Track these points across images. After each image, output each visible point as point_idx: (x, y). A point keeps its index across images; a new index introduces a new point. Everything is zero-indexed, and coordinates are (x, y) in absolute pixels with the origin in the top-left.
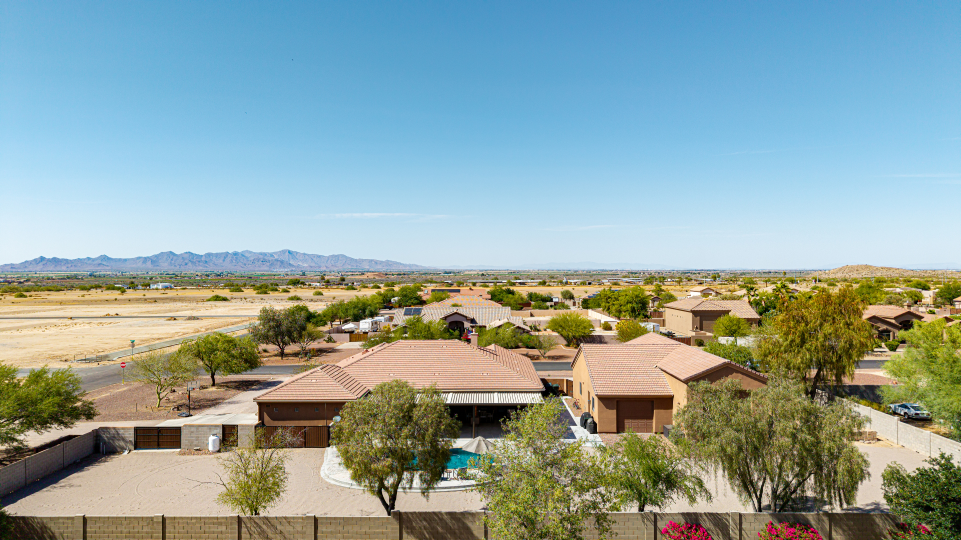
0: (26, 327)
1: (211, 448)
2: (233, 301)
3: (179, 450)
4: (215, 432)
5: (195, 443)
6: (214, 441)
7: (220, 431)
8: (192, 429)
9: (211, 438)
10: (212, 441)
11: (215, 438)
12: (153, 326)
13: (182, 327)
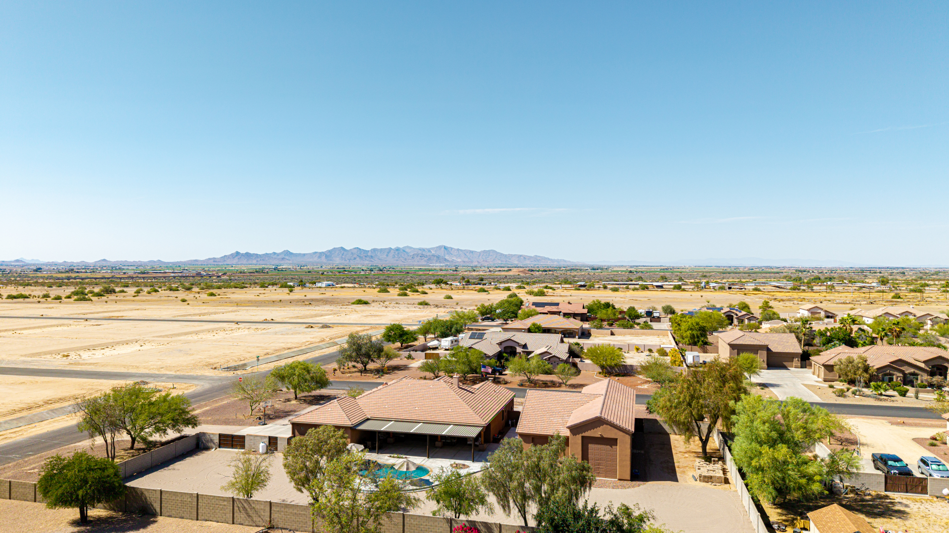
0: (203, 331)
1: (261, 451)
2: (373, 304)
3: (243, 450)
4: (264, 440)
5: (253, 446)
6: (263, 446)
7: (267, 440)
8: (251, 438)
9: (261, 444)
10: (262, 447)
11: (263, 444)
12: (292, 334)
13: (312, 336)
